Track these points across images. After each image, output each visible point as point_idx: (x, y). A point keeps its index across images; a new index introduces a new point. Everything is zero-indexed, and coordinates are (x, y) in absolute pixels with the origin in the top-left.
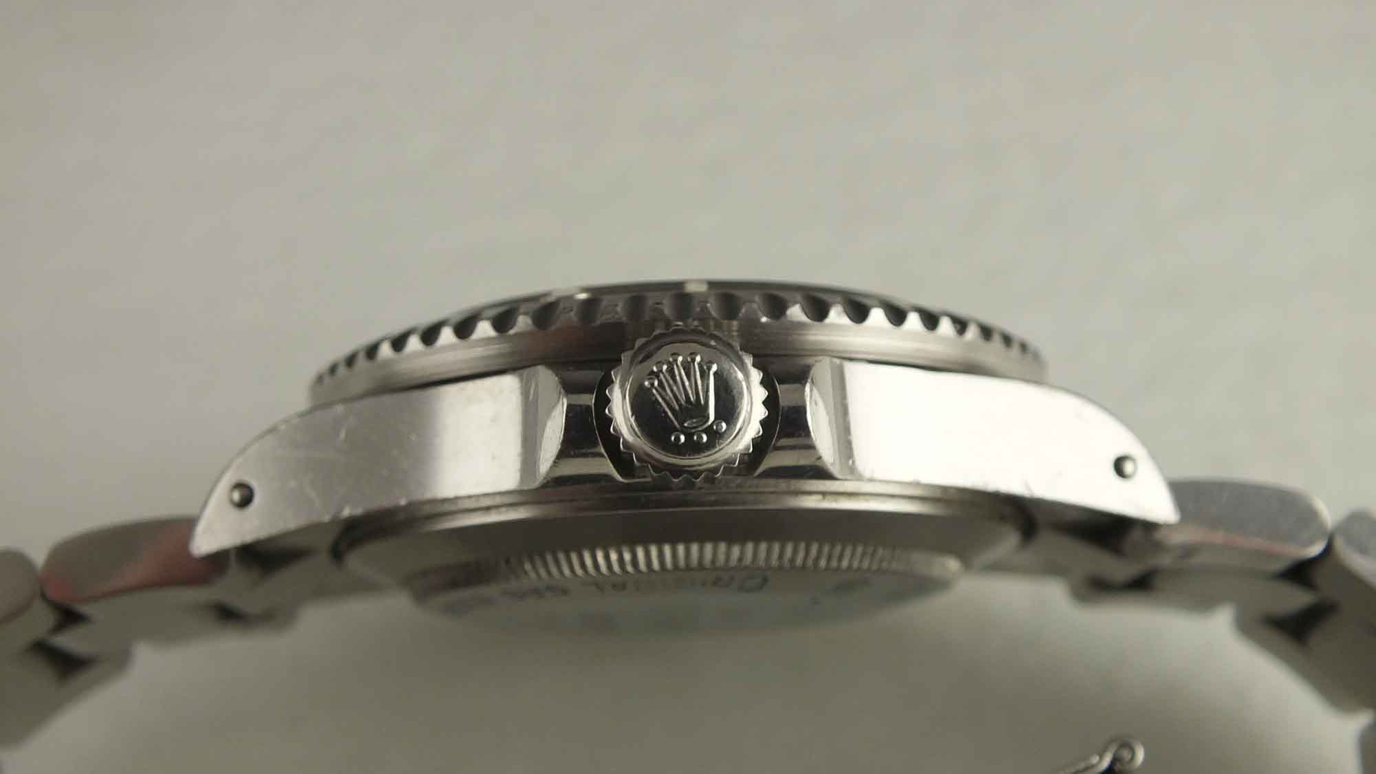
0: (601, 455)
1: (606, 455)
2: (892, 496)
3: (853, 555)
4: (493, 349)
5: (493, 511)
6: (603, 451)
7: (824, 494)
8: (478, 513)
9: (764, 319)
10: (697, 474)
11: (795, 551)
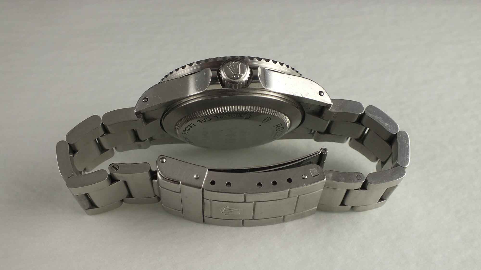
0: (218, 84)
1: (220, 84)
2: (275, 96)
3: (267, 110)
4: (197, 68)
5: (197, 99)
6: (219, 82)
7: (262, 94)
8: (193, 100)
9: (249, 60)
10: (237, 83)
11: (256, 108)
